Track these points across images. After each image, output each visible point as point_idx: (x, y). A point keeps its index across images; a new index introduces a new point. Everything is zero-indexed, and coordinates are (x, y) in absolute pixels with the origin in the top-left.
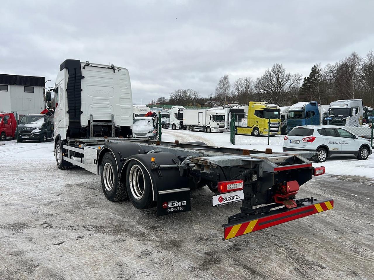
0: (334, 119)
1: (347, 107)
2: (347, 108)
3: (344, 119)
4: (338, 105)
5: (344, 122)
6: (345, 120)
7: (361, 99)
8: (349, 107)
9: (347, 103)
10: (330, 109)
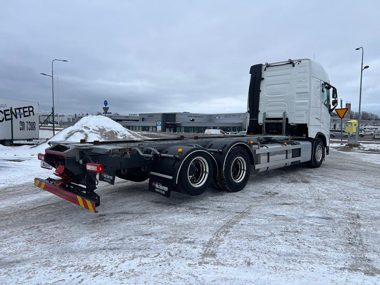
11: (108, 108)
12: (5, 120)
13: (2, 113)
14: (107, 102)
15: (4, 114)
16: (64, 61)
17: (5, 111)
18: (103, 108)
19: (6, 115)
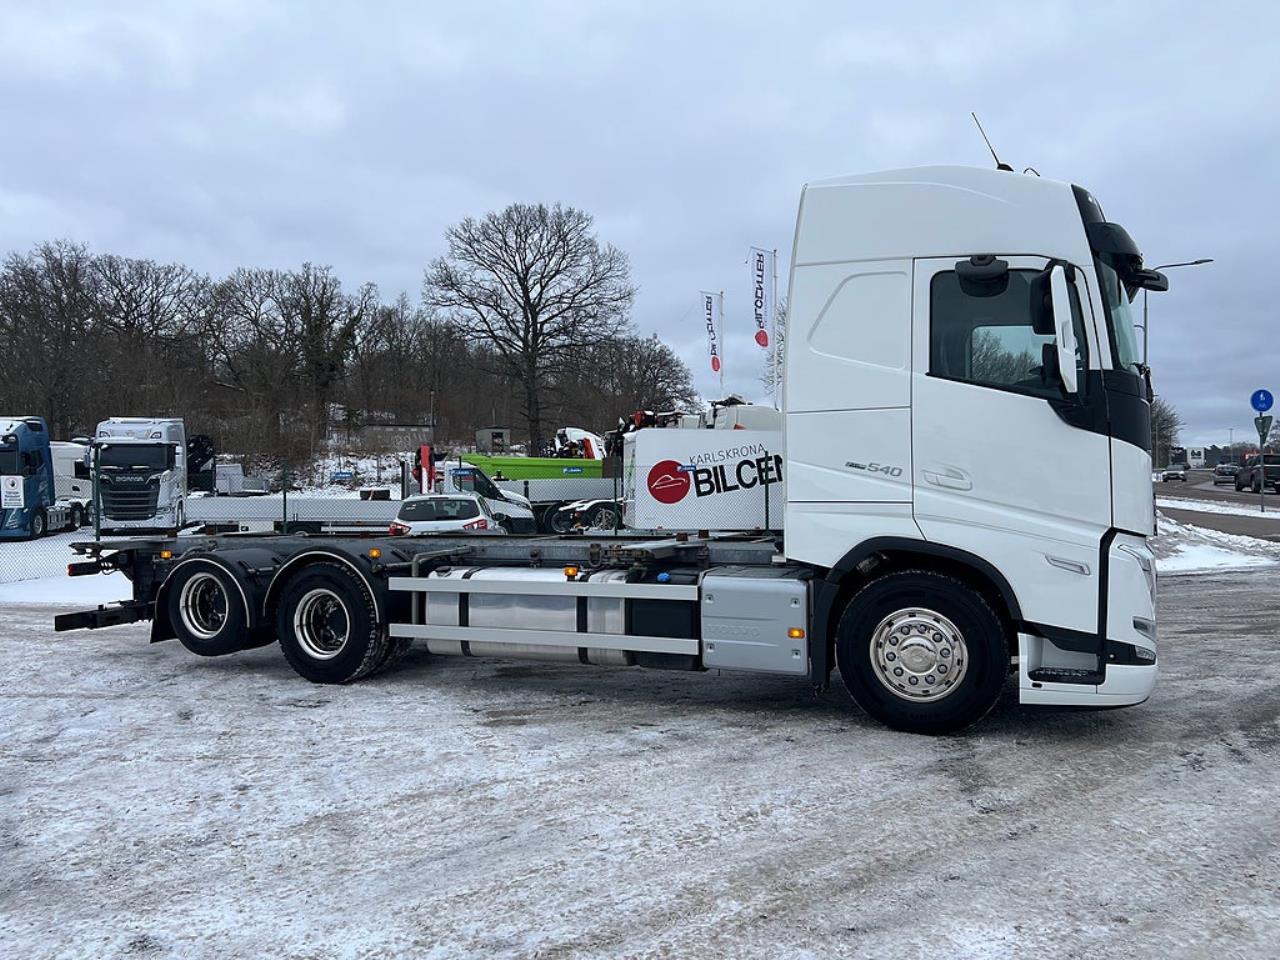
0: (118, 479)
1: (159, 441)
2: (161, 444)
3: (153, 477)
4: (128, 434)
5: (153, 487)
6: (158, 480)
7: (182, 419)
8: (164, 441)
9: (157, 428)
10: (102, 444)
11: (1271, 417)
12: (758, 481)
13: (752, 466)
14: (1266, 393)
15: (756, 469)
16: (1196, 263)
17: (759, 461)
18: (1256, 419)
19: (760, 471)
